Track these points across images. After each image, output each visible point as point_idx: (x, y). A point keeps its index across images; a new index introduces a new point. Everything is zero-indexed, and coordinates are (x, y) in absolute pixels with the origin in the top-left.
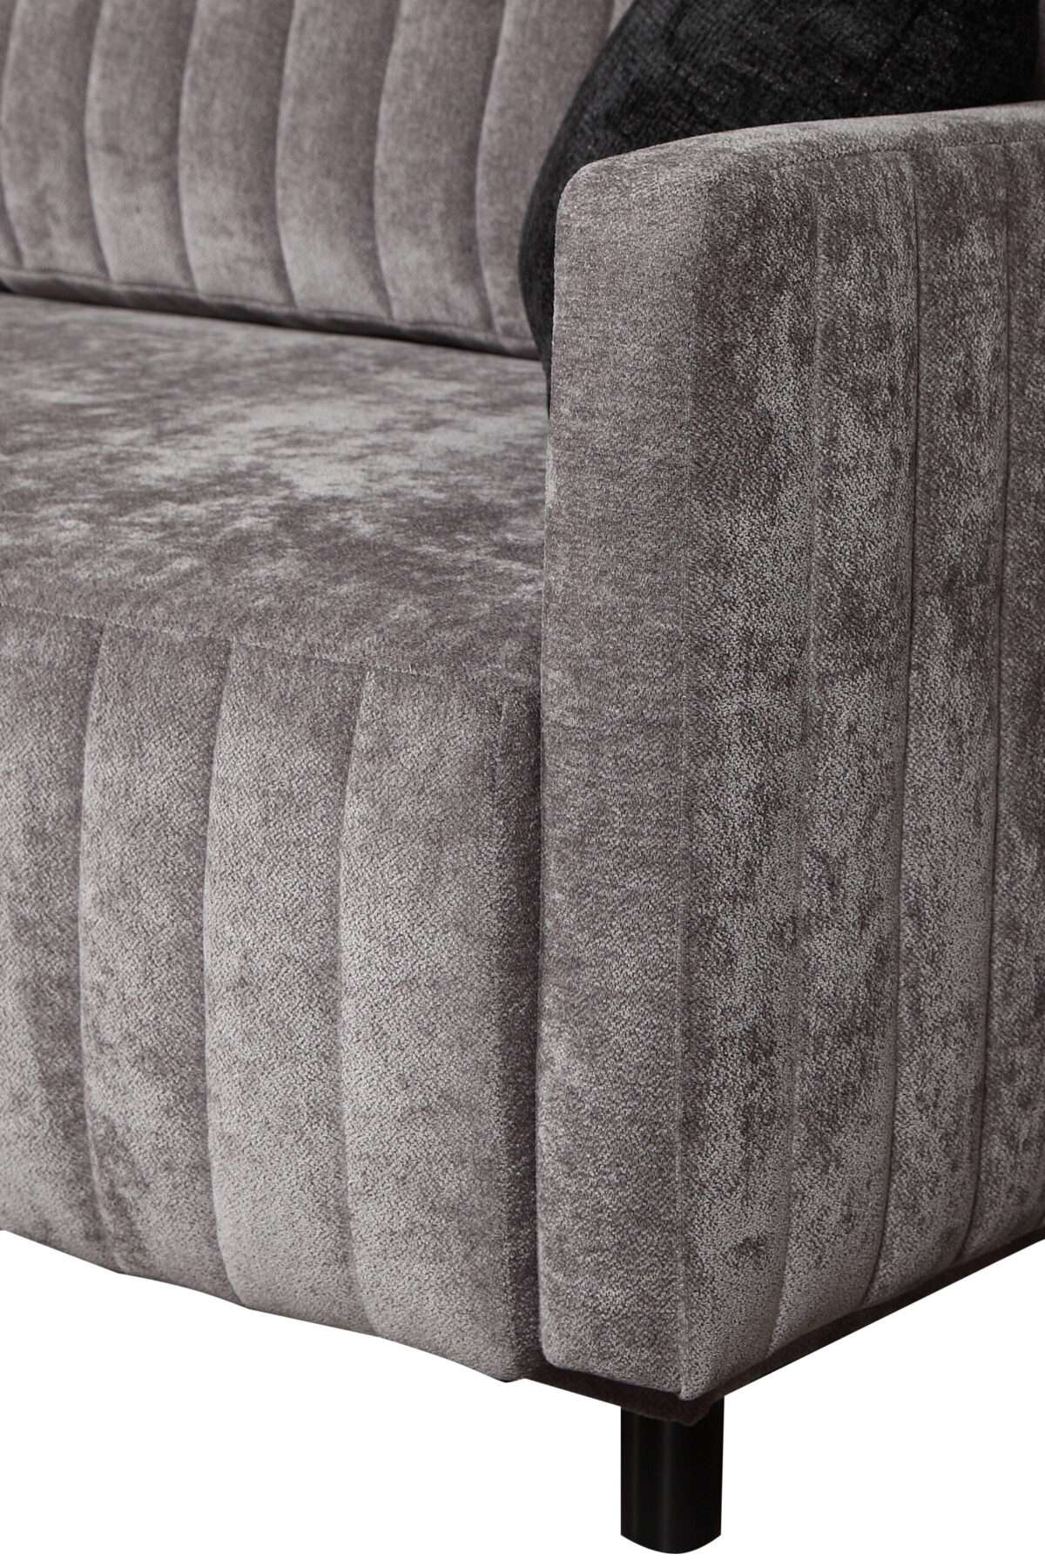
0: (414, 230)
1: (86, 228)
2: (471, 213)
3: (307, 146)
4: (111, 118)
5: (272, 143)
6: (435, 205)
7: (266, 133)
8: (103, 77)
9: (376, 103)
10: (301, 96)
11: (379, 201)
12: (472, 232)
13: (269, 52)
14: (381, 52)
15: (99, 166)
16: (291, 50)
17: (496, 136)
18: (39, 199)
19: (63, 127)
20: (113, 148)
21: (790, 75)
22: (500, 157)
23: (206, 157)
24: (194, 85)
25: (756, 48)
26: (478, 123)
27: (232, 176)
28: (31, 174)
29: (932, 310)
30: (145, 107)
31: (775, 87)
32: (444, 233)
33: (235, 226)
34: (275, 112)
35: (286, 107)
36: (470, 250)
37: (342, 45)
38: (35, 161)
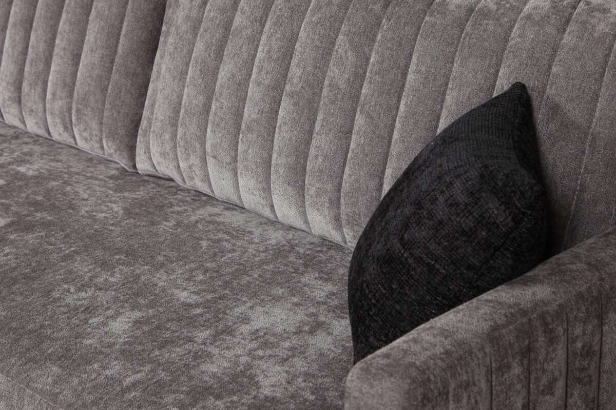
0: (318, 210)
1: (207, 179)
2: (339, 208)
3: (281, 172)
4: (214, 146)
5: (270, 167)
6: (326, 204)
7: (268, 163)
8: (212, 131)
9: (306, 161)
10: (280, 154)
11: (307, 197)
12: (339, 214)
13: (269, 135)
14: (308, 143)
15: (210, 161)
16: (276, 135)
17: (348, 184)
18: (190, 167)
19: (198, 146)
20: (214, 157)
21: (446, 267)
22: (349, 192)
23: (246, 168)
24: (243, 142)
25: (433, 254)
26: (342, 177)
27: (255, 177)
28: (187, 159)
29: (497, 400)
30: (225, 145)
31: (441, 270)
32: (329, 214)
33: (257, 193)
34: (271, 156)
35: (274, 156)
36: (338, 220)
37: (294, 139)
38: (189, 155)
